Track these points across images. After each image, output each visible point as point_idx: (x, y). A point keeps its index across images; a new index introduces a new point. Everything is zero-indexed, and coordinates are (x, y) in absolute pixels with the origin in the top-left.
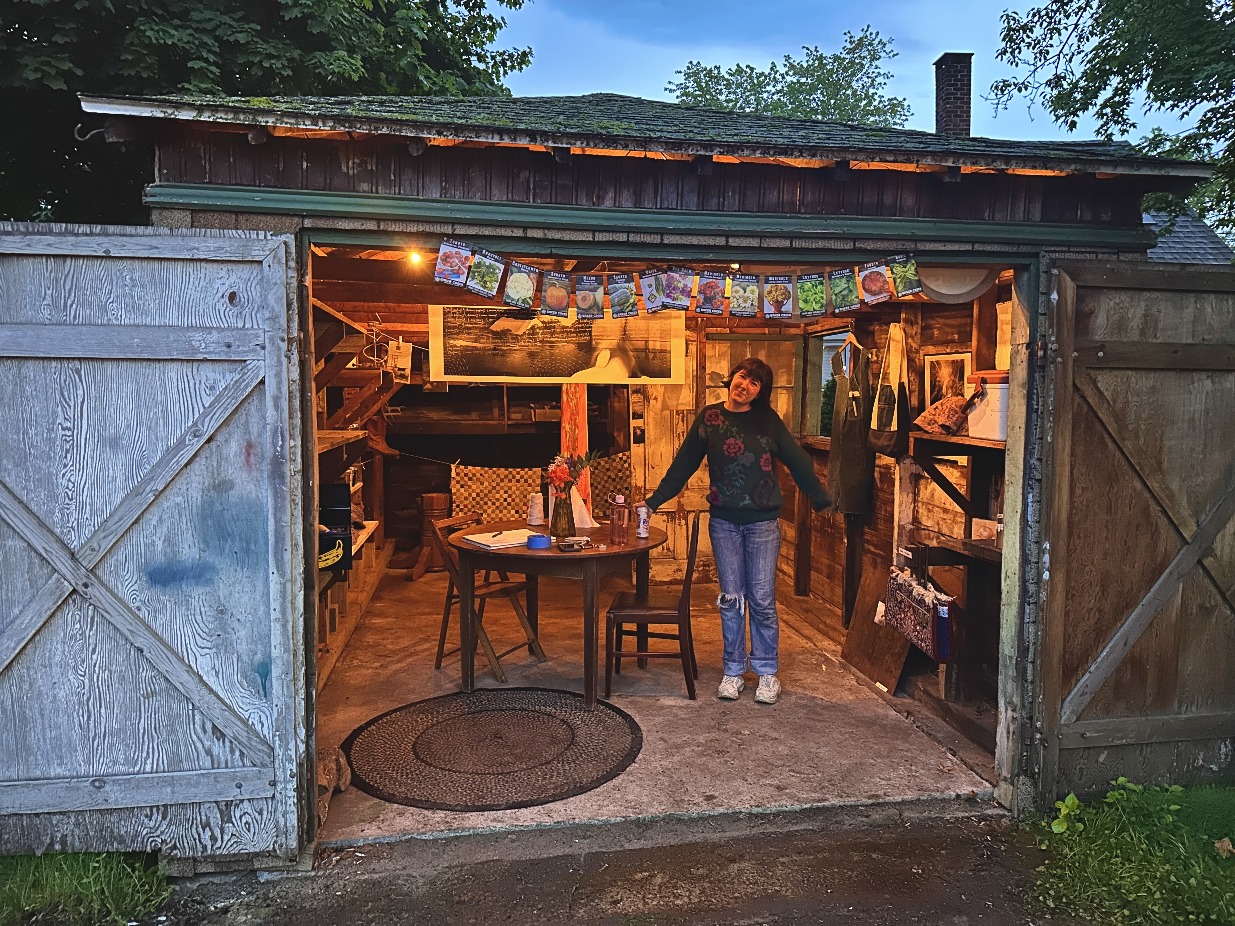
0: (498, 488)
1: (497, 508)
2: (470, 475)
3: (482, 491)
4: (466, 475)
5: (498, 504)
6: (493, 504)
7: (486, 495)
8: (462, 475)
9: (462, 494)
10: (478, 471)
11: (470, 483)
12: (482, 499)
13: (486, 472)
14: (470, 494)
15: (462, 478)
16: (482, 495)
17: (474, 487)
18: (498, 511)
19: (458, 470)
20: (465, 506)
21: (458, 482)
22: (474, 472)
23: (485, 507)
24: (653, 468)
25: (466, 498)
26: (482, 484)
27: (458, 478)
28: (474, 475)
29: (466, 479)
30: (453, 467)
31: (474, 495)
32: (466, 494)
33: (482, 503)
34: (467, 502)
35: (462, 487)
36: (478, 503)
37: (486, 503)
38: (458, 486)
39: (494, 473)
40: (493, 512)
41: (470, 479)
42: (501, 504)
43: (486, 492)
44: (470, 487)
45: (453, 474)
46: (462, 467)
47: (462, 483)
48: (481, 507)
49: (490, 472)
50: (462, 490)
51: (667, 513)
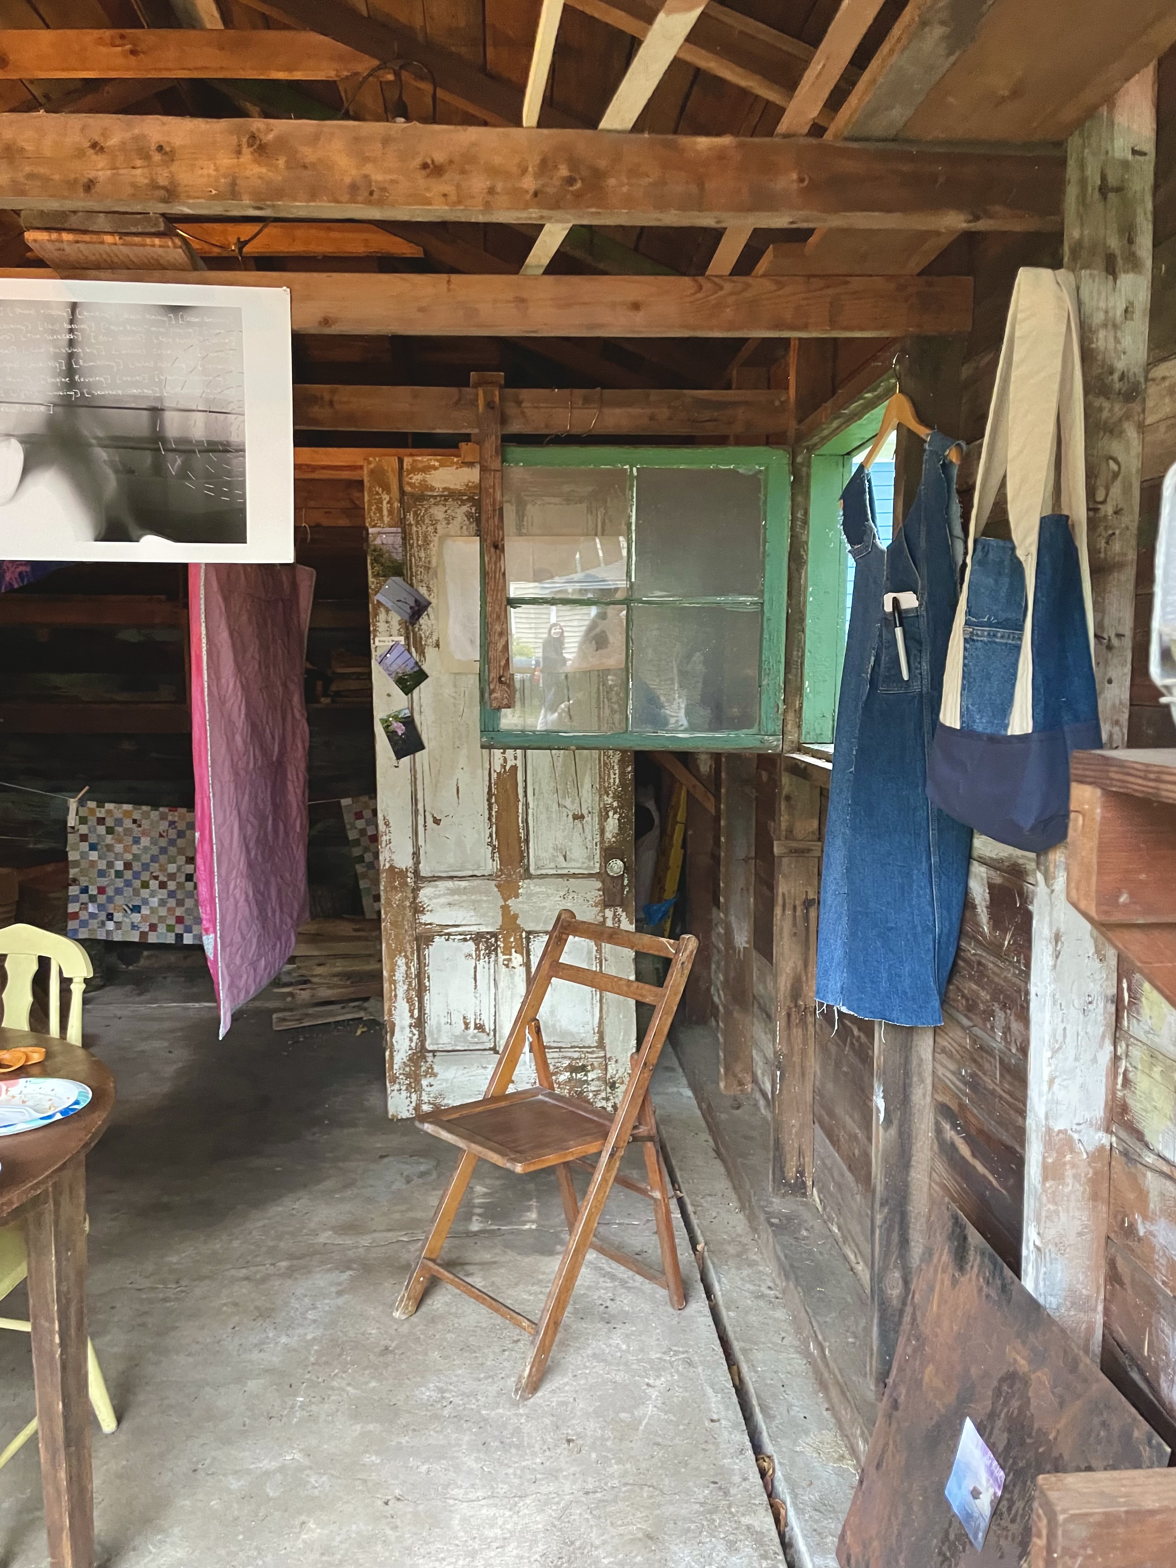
0: (172, 851)
1: (172, 894)
2: (110, 822)
3: (136, 857)
4: (101, 821)
5: (172, 885)
6: (163, 885)
7: (146, 867)
8: (92, 821)
9: (93, 864)
10: (127, 814)
11: (109, 839)
12: (136, 875)
13: (146, 816)
14: (110, 865)
15: (92, 830)
16: (137, 866)
17: (119, 848)
18: (172, 903)
19: (83, 812)
20: (102, 890)
21: (84, 838)
22: (118, 814)
23: (145, 893)
24: (437, 822)
25: (102, 874)
26: (137, 841)
27: (83, 829)
28: (119, 822)
29: (102, 830)
30: (73, 804)
31: (119, 865)
32: (102, 865)
33: (137, 883)
34: (103, 882)
35: (93, 847)
36: (128, 884)
37: (145, 885)
38: (84, 846)
39: (163, 817)
40: (162, 903)
41: (110, 831)
42: (180, 886)
43: (146, 858)
44: (110, 848)
45: (72, 821)
46: (92, 804)
47: (93, 839)
48: (136, 893)
49: (155, 815)
50: (94, 855)
51: (478, 938)
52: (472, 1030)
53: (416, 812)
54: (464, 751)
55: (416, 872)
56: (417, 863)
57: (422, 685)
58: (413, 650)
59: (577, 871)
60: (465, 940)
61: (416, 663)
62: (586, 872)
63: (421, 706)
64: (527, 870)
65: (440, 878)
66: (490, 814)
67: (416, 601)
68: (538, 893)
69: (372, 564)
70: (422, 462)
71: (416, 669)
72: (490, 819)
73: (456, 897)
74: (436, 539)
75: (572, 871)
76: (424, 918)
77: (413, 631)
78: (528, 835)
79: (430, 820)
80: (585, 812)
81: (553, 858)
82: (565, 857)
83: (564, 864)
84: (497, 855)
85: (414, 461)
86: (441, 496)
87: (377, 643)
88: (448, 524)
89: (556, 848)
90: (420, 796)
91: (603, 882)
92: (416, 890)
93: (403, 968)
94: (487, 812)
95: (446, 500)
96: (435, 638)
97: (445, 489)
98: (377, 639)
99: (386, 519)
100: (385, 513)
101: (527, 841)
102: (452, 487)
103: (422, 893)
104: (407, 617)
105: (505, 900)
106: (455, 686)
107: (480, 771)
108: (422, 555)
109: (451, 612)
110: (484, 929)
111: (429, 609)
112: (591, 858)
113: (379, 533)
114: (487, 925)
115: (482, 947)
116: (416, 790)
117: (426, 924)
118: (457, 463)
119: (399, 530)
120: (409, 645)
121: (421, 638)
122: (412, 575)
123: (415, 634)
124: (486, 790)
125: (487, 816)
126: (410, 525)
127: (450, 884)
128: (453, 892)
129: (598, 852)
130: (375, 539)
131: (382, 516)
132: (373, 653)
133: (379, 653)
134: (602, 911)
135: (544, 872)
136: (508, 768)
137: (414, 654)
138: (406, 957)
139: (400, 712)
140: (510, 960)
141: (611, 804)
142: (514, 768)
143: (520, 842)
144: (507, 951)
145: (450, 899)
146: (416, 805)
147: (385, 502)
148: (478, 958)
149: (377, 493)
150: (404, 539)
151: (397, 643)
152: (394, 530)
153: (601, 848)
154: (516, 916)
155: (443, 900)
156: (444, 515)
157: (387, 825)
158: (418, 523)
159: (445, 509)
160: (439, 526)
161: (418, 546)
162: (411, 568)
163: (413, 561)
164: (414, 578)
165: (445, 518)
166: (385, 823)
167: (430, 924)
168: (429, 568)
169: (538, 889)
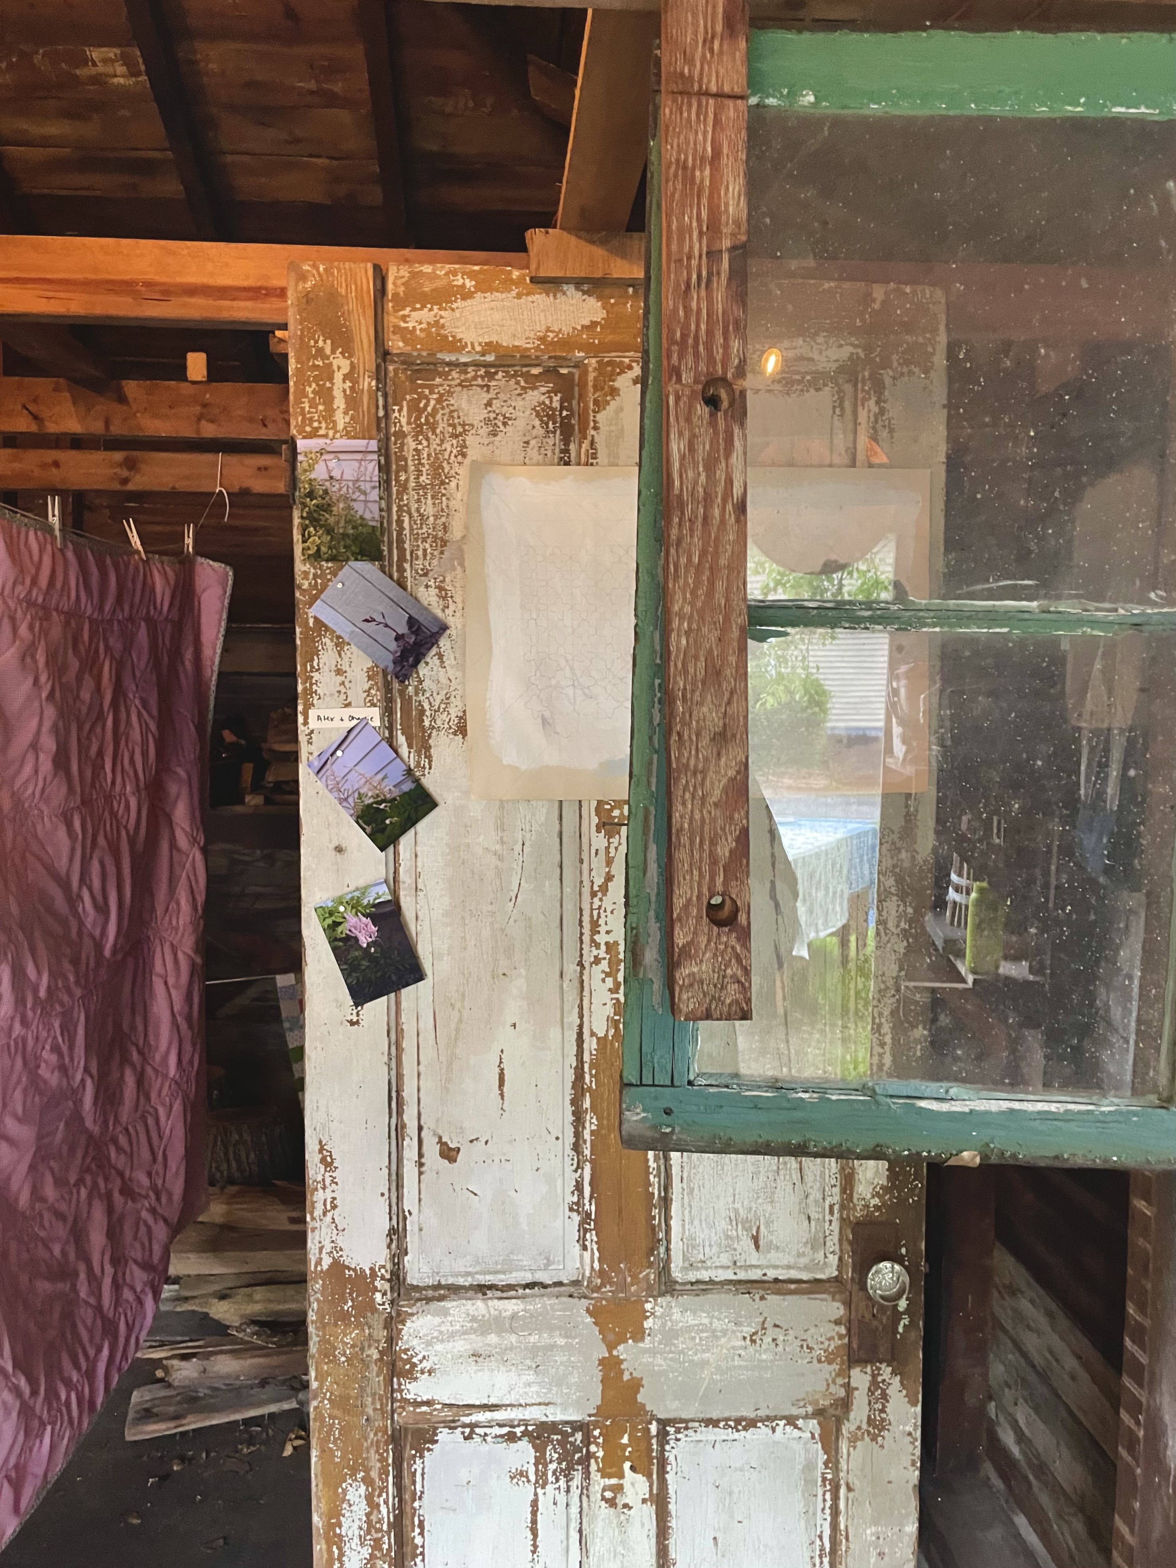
24: (449, 1154)
51: (542, 1434)
53: (398, 1132)
54: (518, 985)
55: (397, 1278)
56: (398, 1253)
57: (421, 826)
58: (401, 739)
59: (782, 1275)
60: (511, 1438)
61: (409, 771)
62: (805, 1276)
63: (418, 875)
64: (665, 1269)
65: (455, 1290)
66: (578, 1135)
67: (412, 622)
68: (689, 1329)
69: (304, 528)
70: (433, 277)
71: (408, 786)
72: (577, 1147)
73: (493, 1339)
74: (464, 471)
75: (772, 1274)
76: (415, 1390)
77: (402, 693)
78: (667, 1187)
79: (432, 1149)
81: (729, 1244)
82: (756, 1240)
83: (754, 1258)
84: (592, 1236)
85: (414, 275)
86: (477, 364)
87: (313, 723)
88: (494, 433)
89: (735, 1220)
90: (409, 1092)
91: (848, 1304)
92: (394, 1321)
93: (361, 1508)
94: (570, 1131)
95: (491, 376)
96: (454, 712)
97: (489, 347)
98: (313, 713)
99: (341, 420)
100: (339, 402)
101: (666, 1201)
102: (506, 341)
103: (409, 1328)
104: (387, 661)
105: (611, 1347)
106: (501, 827)
107: (555, 1033)
108: (429, 509)
109: (497, 650)
110: (556, 1415)
111: (444, 642)
112: (817, 1243)
113: (322, 452)
114: (565, 1407)
115: (551, 1454)
116: (400, 1076)
117: (417, 1404)
118: (519, 282)
119: (373, 445)
120: (391, 728)
121: (422, 712)
122: (402, 559)
123: (407, 702)
124: (570, 1076)
125: (570, 1139)
126: (401, 435)
127: (478, 1306)
128: (483, 1326)
129: (836, 1226)
130: (311, 468)
131: (330, 411)
132: (304, 750)
133: (315, 749)
134: (844, 1372)
135: (705, 1275)
137: (404, 750)
138: (368, 1481)
139: (364, 890)
140: (618, 1489)
143: (650, 1206)
144: (611, 1468)
145: (477, 1342)
146: (400, 1113)
147: (338, 377)
148: (541, 1481)
149: (320, 352)
150: (384, 469)
151: (364, 722)
152: (360, 444)
153: (842, 1219)
154: (636, 1385)
155: (461, 1346)
156: (484, 414)
157: (328, 1163)
158: (418, 431)
159: (485, 397)
160: (470, 440)
161: (420, 486)
162: (401, 541)
163: (406, 525)
164: (407, 566)
165: (487, 421)
166: (323, 1160)
167: (428, 1403)
168: (444, 543)
169: (690, 1319)
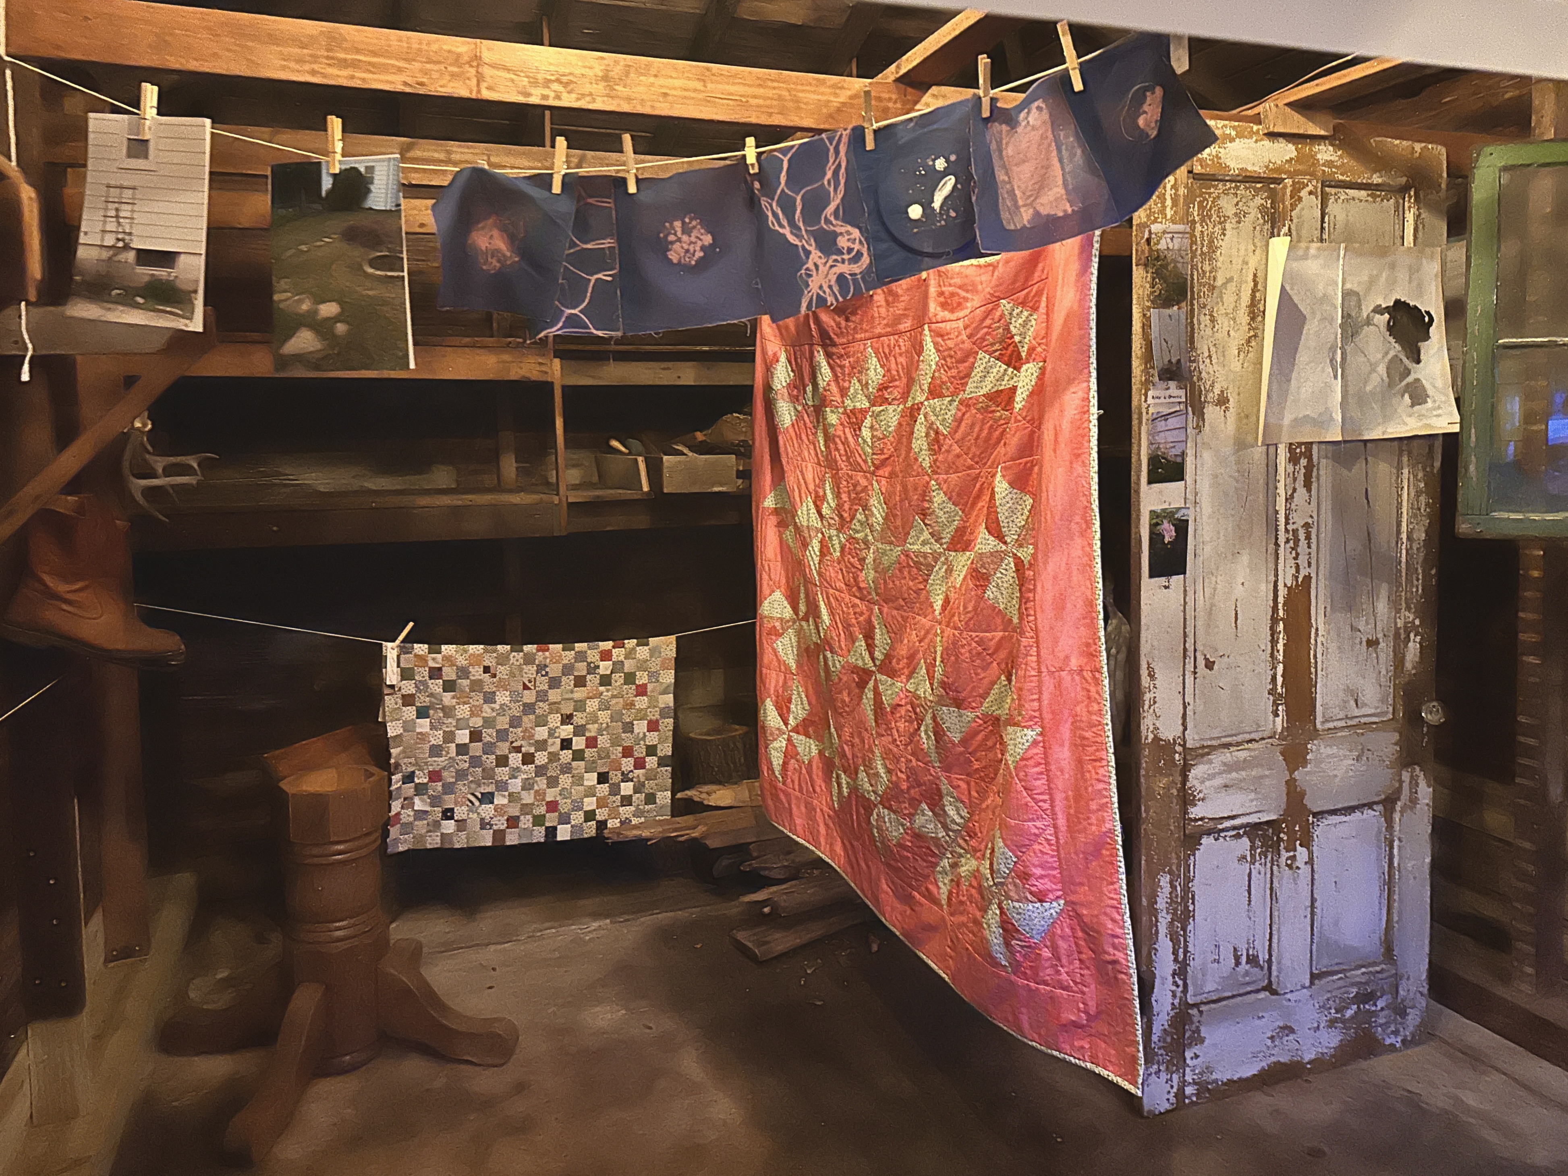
24: (1210, 665)
51: (1253, 830)
52: (1244, 966)
53: (1184, 653)
54: (1245, 559)
55: (1185, 744)
56: (1185, 729)
58: (1189, 409)
59: (1368, 720)
60: (1238, 837)
62: (1378, 720)
63: (1196, 494)
64: (1314, 725)
65: (1214, 749)
66: (1275, 648)
68: (1329, 757)
72: (1273, 655)
73: (1234, 775)
74: (1224, 245)
75: (1364, 720)
76: (1195, 812)
78: (1317, 674)
79: (1201, 664)
80: (1380, 636)
81: (1344, 705)
82: (1356, 701)
83: (1355, 711)
84: (1281, 707)
88: (1239, 222)
89: (1346, 689)
90: (1189, 628)
91: (1405, 733)
92: (1185, 770)
93: (1167, 889)
94: (1271, 646)
95: (1239, 187)
96: (1217, 391)
103: (1192, 774)
105: (1291, 773)
106: (1237, 462)
107: (1263, 586)
108: (1207, 268)
110: (1261, 818)
112: (1384, 699)
114: (1268, 811)
115: (1258, 843)
116: (1185, 620)
117: (1196, 820)
121: (1200, 392)
122: (1193, 298)
124: (1271, 613)
125: (1271, 651)
127: (1226, 756)
128: (1230, 768)
134: (1399, 773)
135: (1333, 725)
136: (1300, 580)
138: (1170, 872)
140: (1293, 858)
141: (1413, 622)
142: (1308, 578)
143: (1311, 686)
144: (1291, 848)
145: (1226, 779)
146: (1185, 642)
148: (1253, 860)
153: (1397, 685)
154: (1303, 794)
155: (1219, 781)
156: (1234, 210)
157: (1152, 676)
158: (1203, 221)
159: (1235, 200)
160: (1228, 226)
161: (1202, 253)
162: (1192, 287)
163: (1195, 277)
164: (1195, 302)
165: (1236, 214)
166: (1149, 675)
167: (1201, 819)
168: (1214, 288)
169: (1329, 751)
